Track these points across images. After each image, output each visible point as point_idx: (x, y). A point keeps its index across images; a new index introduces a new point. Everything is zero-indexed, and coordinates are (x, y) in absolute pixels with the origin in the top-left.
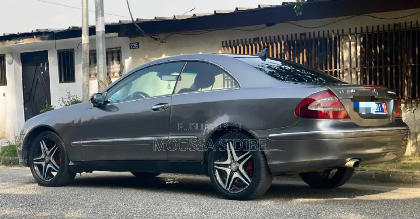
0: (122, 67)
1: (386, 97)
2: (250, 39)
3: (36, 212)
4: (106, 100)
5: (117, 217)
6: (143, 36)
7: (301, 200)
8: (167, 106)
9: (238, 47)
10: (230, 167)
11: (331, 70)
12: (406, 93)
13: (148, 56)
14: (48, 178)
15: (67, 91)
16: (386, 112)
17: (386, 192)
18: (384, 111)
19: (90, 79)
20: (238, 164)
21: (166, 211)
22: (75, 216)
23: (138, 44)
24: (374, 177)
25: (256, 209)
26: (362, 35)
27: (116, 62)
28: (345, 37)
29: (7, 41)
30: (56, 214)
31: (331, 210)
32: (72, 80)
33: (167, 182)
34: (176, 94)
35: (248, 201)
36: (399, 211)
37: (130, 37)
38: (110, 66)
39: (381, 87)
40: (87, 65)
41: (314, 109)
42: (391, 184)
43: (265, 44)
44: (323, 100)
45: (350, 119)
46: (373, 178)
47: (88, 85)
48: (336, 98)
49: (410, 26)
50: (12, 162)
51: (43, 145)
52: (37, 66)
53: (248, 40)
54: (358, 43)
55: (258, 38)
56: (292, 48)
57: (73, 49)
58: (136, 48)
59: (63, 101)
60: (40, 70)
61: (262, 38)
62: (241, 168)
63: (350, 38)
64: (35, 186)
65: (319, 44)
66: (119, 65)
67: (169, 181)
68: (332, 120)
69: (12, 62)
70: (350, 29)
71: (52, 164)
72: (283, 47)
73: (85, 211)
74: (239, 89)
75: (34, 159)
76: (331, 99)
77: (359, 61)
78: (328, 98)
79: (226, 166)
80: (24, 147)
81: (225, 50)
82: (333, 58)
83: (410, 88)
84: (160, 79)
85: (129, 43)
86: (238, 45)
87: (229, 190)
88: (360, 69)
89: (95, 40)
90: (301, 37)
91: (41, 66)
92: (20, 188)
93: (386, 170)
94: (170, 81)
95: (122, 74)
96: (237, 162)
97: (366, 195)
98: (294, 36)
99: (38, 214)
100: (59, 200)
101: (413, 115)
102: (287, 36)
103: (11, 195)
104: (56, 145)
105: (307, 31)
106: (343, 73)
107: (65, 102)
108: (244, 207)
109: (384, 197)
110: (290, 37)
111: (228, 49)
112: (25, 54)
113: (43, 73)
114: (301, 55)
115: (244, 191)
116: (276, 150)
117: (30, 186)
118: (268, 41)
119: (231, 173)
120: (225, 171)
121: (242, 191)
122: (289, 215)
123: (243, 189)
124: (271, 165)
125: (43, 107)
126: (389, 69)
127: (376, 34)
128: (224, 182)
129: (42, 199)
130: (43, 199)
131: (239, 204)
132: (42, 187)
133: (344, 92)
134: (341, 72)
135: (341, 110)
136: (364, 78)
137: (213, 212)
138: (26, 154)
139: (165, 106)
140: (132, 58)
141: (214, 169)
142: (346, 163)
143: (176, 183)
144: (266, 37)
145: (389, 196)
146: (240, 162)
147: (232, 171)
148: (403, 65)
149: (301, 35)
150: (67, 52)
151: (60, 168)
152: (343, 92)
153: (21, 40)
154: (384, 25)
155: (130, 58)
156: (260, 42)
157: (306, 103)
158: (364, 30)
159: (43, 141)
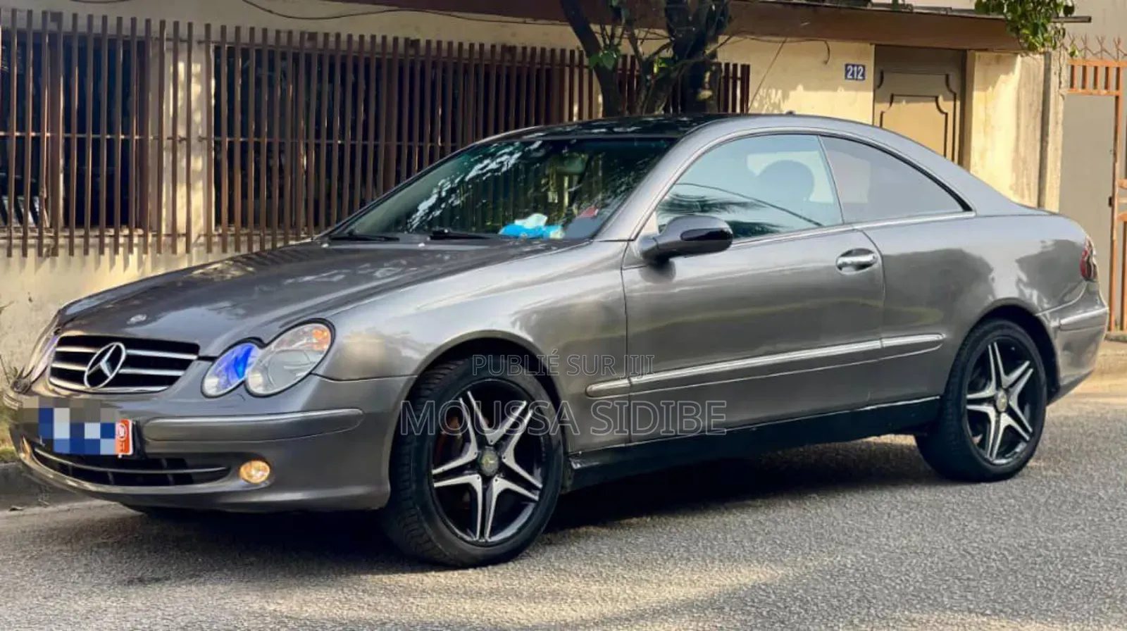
74: (976, 217)
96: (1006, 389)
119: (997, 419)
141: (966, 412)
147: (998, 412)
154: (278, 31)
159: (469, 393)
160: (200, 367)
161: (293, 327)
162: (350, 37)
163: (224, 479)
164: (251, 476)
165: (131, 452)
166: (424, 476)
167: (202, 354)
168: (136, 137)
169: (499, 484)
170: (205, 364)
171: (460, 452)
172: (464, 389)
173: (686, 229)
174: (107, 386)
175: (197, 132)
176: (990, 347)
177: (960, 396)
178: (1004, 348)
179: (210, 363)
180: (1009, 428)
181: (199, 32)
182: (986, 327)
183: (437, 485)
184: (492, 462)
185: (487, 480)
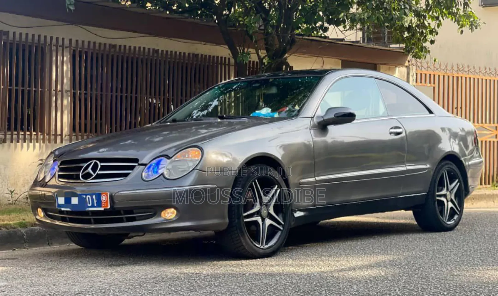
87: (446, 221)
104: (276, 187)
119: (447, 204)
147: (448, 201)
159: (256, 181)
160: (140, 168)
161: (183, 150)
162: (130, 47)
163: (153, 218)
164: (166, 217)
165: (109, 207)
166: (240, 216)
167: (140, 162)
168: (40, 89)
169: (268, 222)
170: (142, 167)
171: (253, 207)
172: (254, 179)
173: (335, 113)
174: (92, 179)
175: (65, 88)
176: (444, 172)
177: (434, 193)
178: (449, 173)
179: (144, 167)
180: (452, 208)
181: (67, 43)
182: (443, 164)
183: (245, 220)
184: (265, 211)
185: (263, 220)
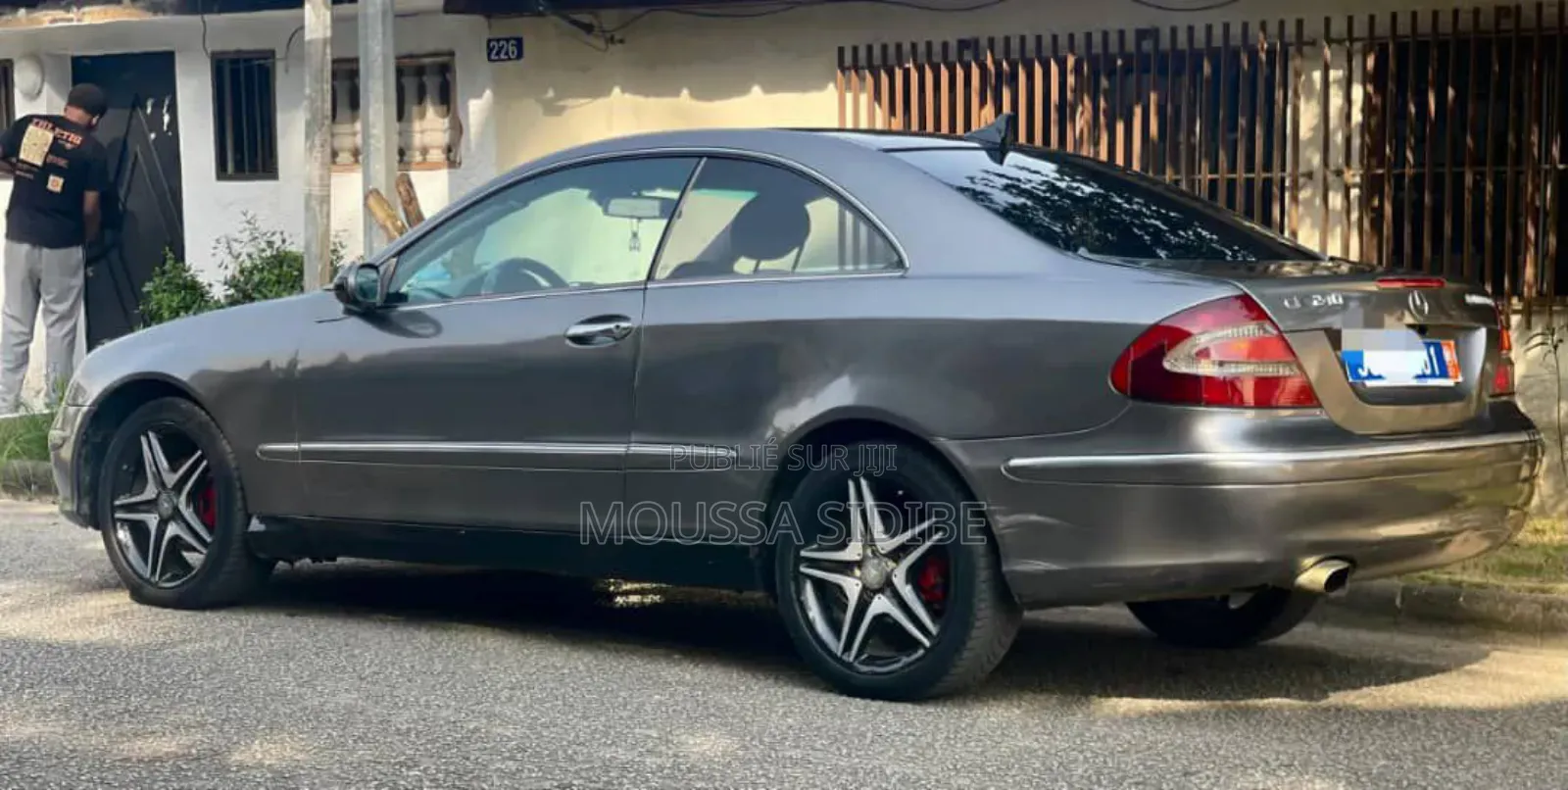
0: (457, 129)
1: (1457, 317)
2: (945, 45)
3: (121, 734)
4: (392, 290)
5: (425, 769)
6: (540, 14)
7: (1125, 704)
8: (625, 329)
9: (899, 74)
10: (857, 572)
11: (1251, 175)
12: (1529, 272)
13: (556, 91)
14: (168, 575)
15: (245, 214)
16: (1456, 377)
17: (1443, 670)
18: (1451, 371)
19: (334, 167)
20: (891, 564)
21: (613, 748)
22: (267, 762)
23: (519, 42)
24: (1398, 602)
25: (952, 746)
26: (1374, 43)
27: (436, 112)
28: (1306, 49)
29: (22, 12)
30: (194, 751)
31: (1237, 762)
32: (264, 171)
33: (620, 600)
34: (660, 281)
35: (924, 707)
36: (1493, 771)
37: (488, 16)
38: (410, 121)
39: (1442, 283)
40: (323, 124)
41: (1183, 369)
42: (1463, 631)
43: (1001, 65)
44: (1220, 333)
45: (1319, 406)
46: (1396, 607)
47: (325, 200)
48: (1269, 327)
49: (1556, 20)
50: (35, 483)
51: (152, 450)
52: (134, 107)
53: (937, 48)
54: (1357, 74)
55: (976, 42)
56: (1104, 83)
57: (272, 54)
58: (510, 59)
59: (230, 253)
60: (146, 128)
61: (991, 42)
62: (899, 580)
63: (1327, 52)
64: (117, 606)
65: (1207, 68)
66: (446, 121)
67: (627, 593)
68: (1250, 414)
69: (40, 92)
70: (1327, 21)
71: (183, 524)
72: (1071, 80)
73: (305, 736)
74: (902, 277)
75: (117, 503)
76: (1251, 329)
77: (1356, 142)
78: (1238, 327)
79: (846, 567)
80: (77, 453)
81: (849, 82)
82: (1259, 131)
83: (1546, 255)
84: (599, 209)
85: (486, 36)
86: (901, 66)
87: (851, 659)
88: (1362, 176)
89: (354, 18)
90: (1138, 45)
91: (149, 110)
92: (62, 610)
93: (1446, 577)
94: (640, 219)
95: (455, 156)
96: (885, 555)
97: (1369, 685)
98: (1114, 38)
99: (127, 744)
100: (207, 675)
101: (1554, 362)
102: (1089, 36)
103: (26, 645)
104: (199, 453)
105: (1164, 22)
106: (1296, 187)
107: (240, 254)
108: (909, 734)
109: (1437, 697)
110: (1097, 39)
111: (863, 79)
112: (86, 61)
113: (156, 139)
114: (1138, 111)
115: (912, 668)
116: (1034, 518)
117: (99, 603)
118: (1015, 55)
119: (861, 597)
120: (840, 588)
121: (902, 668)
122: (1077, 782)
123: (905, 660)
124: (1013, 572)
125: (154, 270)
126: (1469, 179)
127: (1426, 43)
128: (835, 626)
129: (143, 672)
130: (148, 672)
131: (890, 717)
132: (145, 608)
133: (1302, 302)
134: (1287, 184)
135: (1287, 373)
136: (1374, 210)
137: (791, 757)
138: (88, 478)
139: (618, 327)
140: (495, 93)
141: (801, 577)
142: (1302, 572)
143: (654, 605)
144: (1007, 40)
145: (1453, 693)
146: (897, 555)
147: (865, 589)
148: (1523, 168)
149: (1141, 34)
150: (246, 60)
151: (214, 541)
152: (1297, 305)
153: (75, 9)
154: (1456, 12)
155: (488, 93)
156: (982, 58)
157: (1155, 345)
158: (1383, 28)
